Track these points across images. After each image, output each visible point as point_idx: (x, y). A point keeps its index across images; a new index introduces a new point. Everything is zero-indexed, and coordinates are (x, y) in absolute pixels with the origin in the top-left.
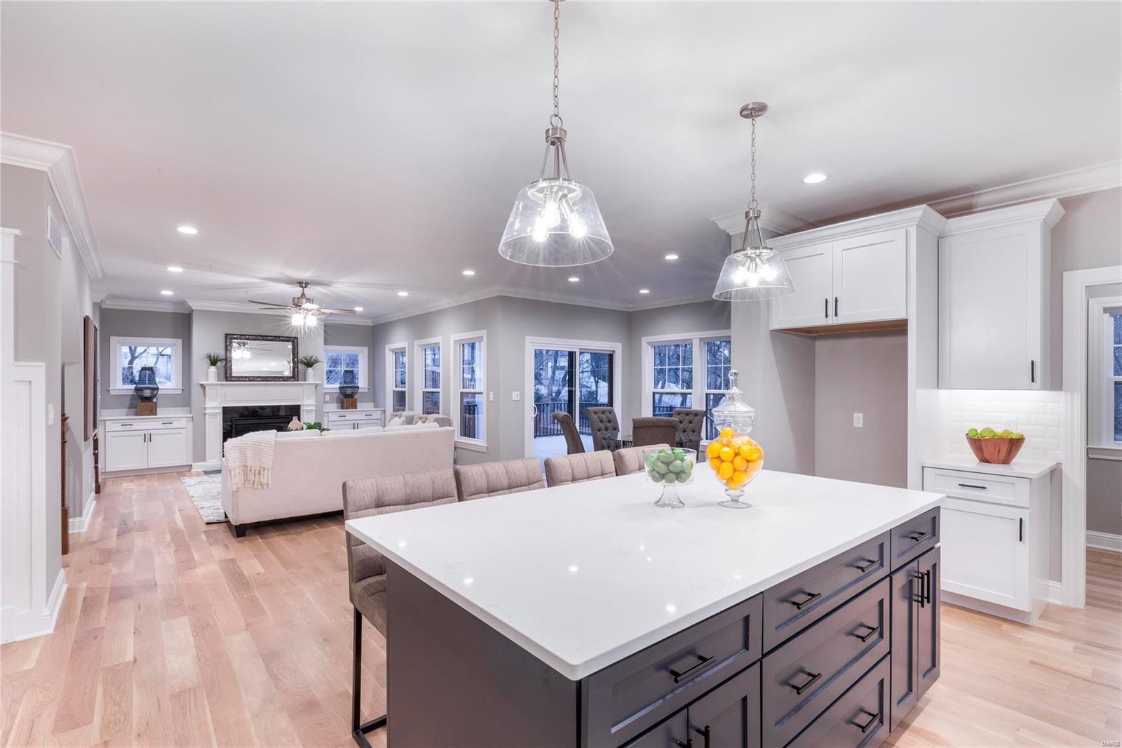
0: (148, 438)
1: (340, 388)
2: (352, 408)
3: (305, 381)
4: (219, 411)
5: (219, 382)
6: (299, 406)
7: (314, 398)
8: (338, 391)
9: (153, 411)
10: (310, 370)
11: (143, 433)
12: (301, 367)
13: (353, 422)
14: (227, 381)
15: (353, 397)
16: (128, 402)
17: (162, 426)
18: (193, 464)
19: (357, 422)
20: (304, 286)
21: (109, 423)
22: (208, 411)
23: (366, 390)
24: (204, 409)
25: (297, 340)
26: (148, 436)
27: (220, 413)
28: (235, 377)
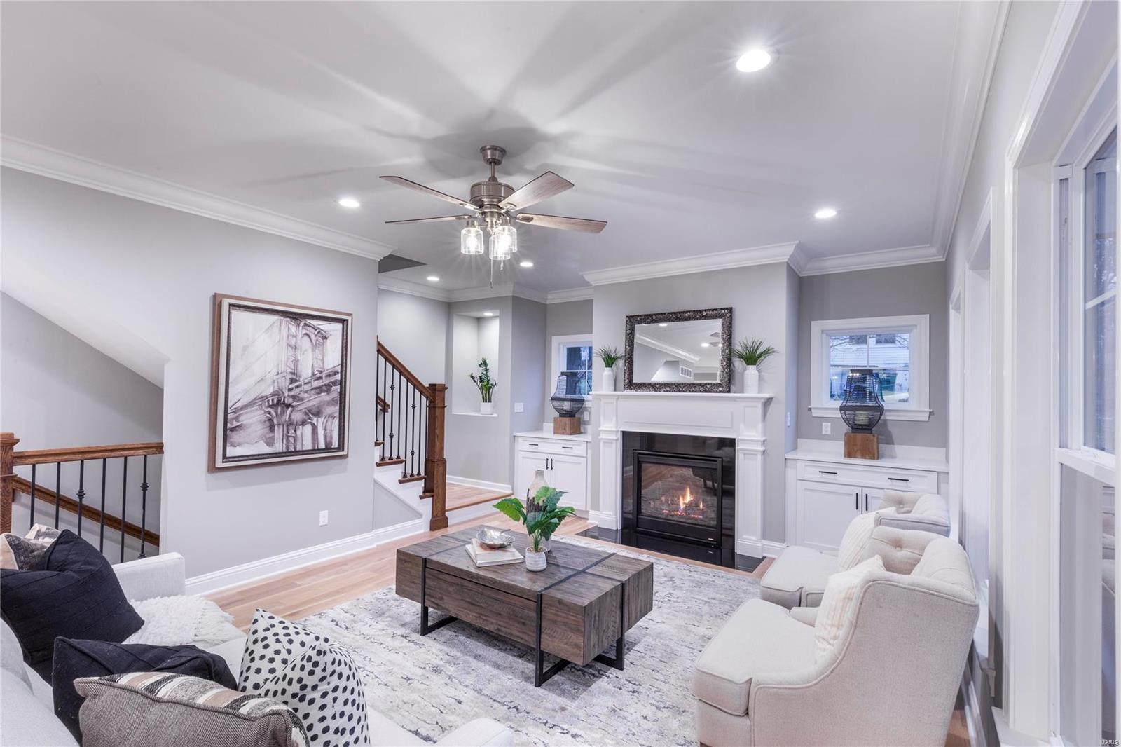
0: (549, 464)
1: (842, 408)
3: (743, 392)
4: (618, 437)
5: (617, 392)
6: (731, 440)
7: (761, 427)
8: (838, 414)
9: (576, 429)
10: (751, 371)
11: (546, 457)
13: (855, 490)
14: (624, 391)
17: (563, 451)
18: (591, 512)
19: (866, 491)
20: (489, 157)
21: (520, 439)
22: (602, 436)
23: (925, 417)
24: (599, 433)
25: (730, 310)
26: (550, 461)
27: (617, 440)
28: (638, 384)
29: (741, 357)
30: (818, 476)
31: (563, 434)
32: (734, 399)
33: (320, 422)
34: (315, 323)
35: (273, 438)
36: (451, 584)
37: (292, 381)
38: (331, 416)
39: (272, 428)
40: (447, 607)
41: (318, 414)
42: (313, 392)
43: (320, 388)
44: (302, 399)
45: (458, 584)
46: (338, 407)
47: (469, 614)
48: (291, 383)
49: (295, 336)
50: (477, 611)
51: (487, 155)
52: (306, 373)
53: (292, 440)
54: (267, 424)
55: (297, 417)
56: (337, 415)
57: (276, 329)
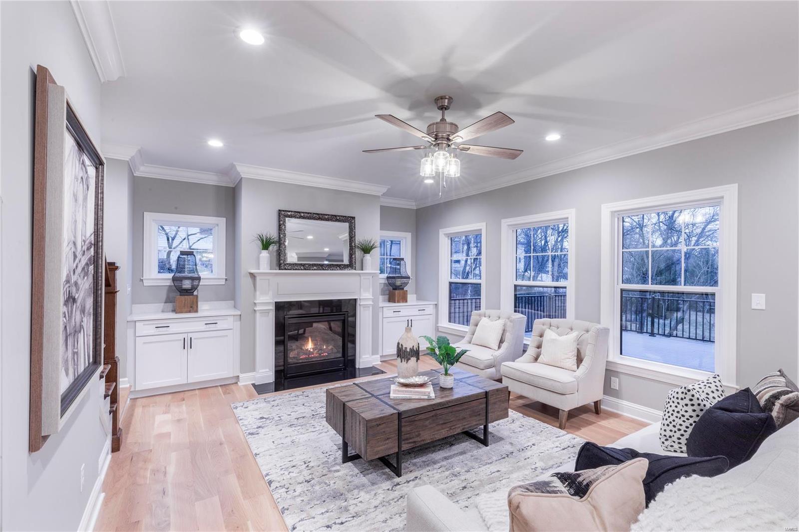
0: (187, 344)
1: (388, 278)
2: (403, 302)
3: (362, 270)
4: (271, 308)
5: (272, 271)
6: (355, 300)
7: (371, 290)
9: (193, 308)
10: (368, 257)
11: (181, 337)
13: (407, 318)
14: (280, 269)
15: (403, 289)
16: (164, 294)
17: (204, 328)
18: (241, 376)
19: (410, 318)
20: (446, 104)
22: (255, 309)
24: (255, 305)
25: (354, 218)
26: (187, 340)
27: (268, 310)
28: (290, 264)
29: (360, 248)
30: (393, 315)
36: (427, 419)
40: (423, 438)
45: (433, 416)
47: (442, 432)
50: (449, 426)
51: (445, 102)
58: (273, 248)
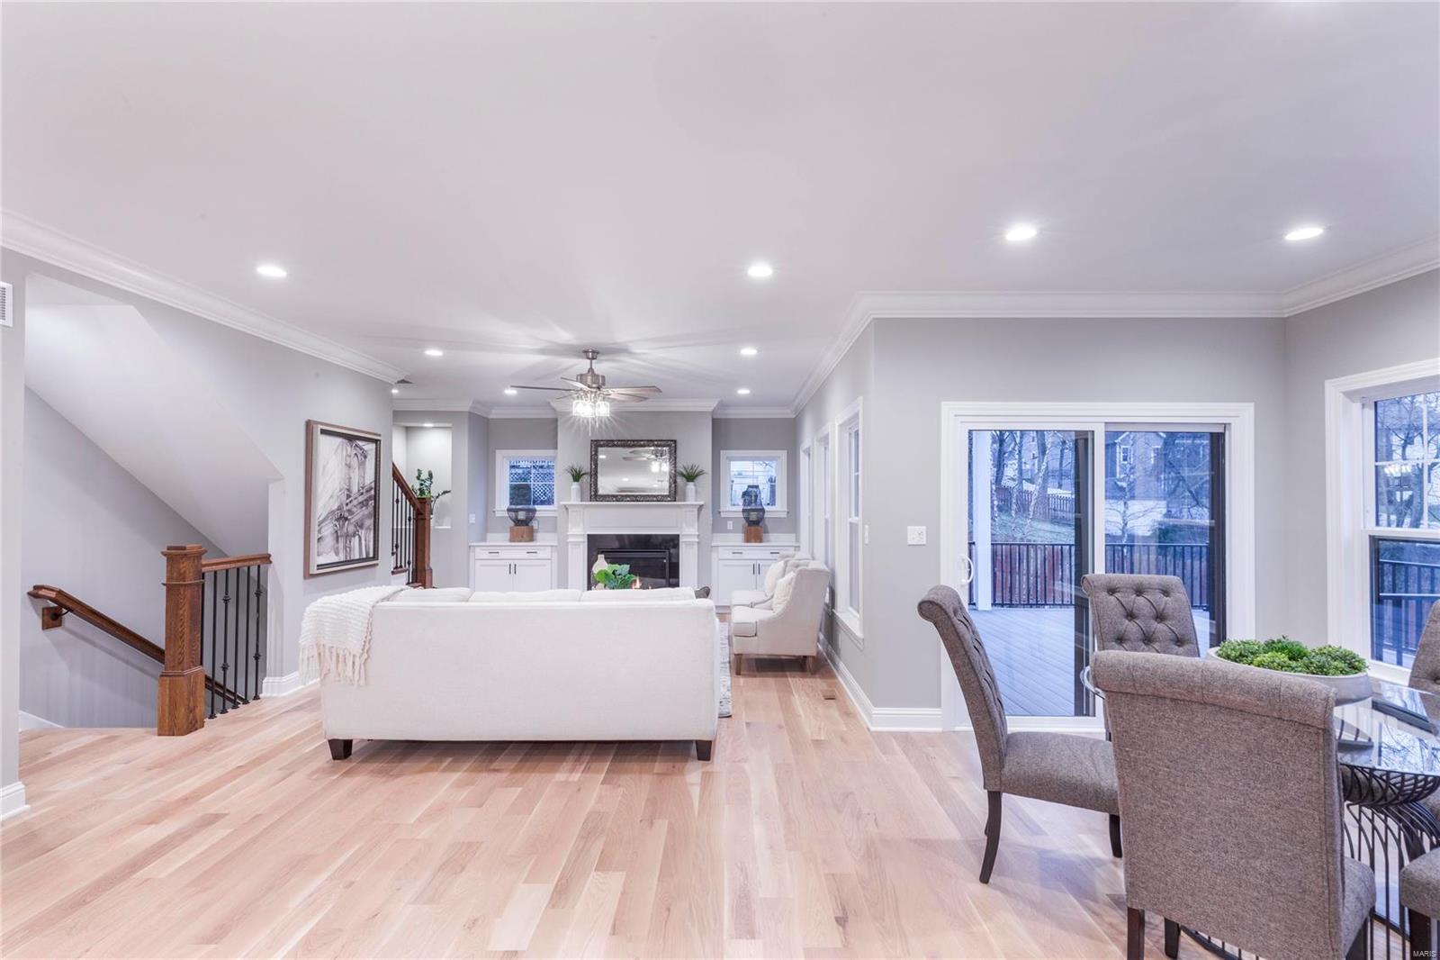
0: (513, 569)
1: (742, 511)
2: (756, 542)
3: (684, 501)
5: (583, 503)
6: (678, 535)
7: (696, 525)
8: (741, 515)
9: (531, 537)
10: (691, 486)
11: (508, 563)
12: (680, 480)
13: (753, 562)
14: (591, 501)
15: (761, 525)
16: (505, 524)
17: (527, 556)
19: (759, 562)
21: (478, 549)
22: (570, 540)
23: (784, 515)
24: (567, 536)
25: (675, 441)
26: (513, 567)
27: (584, 542)
28: (601, 496)
29: (683, 475)
30: (731, 556)
31: (520, 541)
32: (678, 506)
33: (362, 533)
34: (360, 443)
35: (337, 548)
37: (348, 496)
38: (369, 528)
39: (337, 541)
41: (361, 526)
42: (359, 507)
43: (362, 503)
44: (353, 513)
46: (372, 521)
48: (347, 499)
49: (350, 456)
52: (355, 489)
53: (348, 549)
54: (335, 535)
55: (351, 529)
56: (372, 527)
57: (339, 451)
58: (586, 479)
